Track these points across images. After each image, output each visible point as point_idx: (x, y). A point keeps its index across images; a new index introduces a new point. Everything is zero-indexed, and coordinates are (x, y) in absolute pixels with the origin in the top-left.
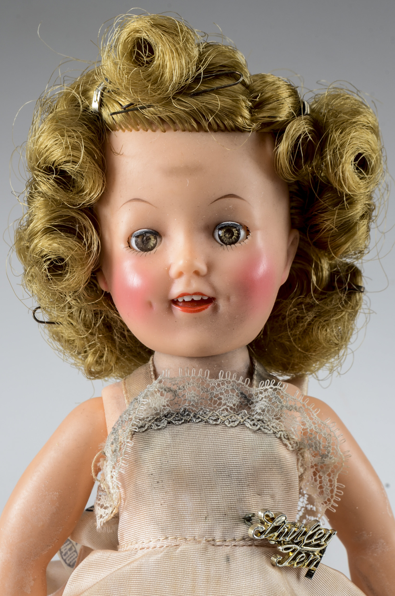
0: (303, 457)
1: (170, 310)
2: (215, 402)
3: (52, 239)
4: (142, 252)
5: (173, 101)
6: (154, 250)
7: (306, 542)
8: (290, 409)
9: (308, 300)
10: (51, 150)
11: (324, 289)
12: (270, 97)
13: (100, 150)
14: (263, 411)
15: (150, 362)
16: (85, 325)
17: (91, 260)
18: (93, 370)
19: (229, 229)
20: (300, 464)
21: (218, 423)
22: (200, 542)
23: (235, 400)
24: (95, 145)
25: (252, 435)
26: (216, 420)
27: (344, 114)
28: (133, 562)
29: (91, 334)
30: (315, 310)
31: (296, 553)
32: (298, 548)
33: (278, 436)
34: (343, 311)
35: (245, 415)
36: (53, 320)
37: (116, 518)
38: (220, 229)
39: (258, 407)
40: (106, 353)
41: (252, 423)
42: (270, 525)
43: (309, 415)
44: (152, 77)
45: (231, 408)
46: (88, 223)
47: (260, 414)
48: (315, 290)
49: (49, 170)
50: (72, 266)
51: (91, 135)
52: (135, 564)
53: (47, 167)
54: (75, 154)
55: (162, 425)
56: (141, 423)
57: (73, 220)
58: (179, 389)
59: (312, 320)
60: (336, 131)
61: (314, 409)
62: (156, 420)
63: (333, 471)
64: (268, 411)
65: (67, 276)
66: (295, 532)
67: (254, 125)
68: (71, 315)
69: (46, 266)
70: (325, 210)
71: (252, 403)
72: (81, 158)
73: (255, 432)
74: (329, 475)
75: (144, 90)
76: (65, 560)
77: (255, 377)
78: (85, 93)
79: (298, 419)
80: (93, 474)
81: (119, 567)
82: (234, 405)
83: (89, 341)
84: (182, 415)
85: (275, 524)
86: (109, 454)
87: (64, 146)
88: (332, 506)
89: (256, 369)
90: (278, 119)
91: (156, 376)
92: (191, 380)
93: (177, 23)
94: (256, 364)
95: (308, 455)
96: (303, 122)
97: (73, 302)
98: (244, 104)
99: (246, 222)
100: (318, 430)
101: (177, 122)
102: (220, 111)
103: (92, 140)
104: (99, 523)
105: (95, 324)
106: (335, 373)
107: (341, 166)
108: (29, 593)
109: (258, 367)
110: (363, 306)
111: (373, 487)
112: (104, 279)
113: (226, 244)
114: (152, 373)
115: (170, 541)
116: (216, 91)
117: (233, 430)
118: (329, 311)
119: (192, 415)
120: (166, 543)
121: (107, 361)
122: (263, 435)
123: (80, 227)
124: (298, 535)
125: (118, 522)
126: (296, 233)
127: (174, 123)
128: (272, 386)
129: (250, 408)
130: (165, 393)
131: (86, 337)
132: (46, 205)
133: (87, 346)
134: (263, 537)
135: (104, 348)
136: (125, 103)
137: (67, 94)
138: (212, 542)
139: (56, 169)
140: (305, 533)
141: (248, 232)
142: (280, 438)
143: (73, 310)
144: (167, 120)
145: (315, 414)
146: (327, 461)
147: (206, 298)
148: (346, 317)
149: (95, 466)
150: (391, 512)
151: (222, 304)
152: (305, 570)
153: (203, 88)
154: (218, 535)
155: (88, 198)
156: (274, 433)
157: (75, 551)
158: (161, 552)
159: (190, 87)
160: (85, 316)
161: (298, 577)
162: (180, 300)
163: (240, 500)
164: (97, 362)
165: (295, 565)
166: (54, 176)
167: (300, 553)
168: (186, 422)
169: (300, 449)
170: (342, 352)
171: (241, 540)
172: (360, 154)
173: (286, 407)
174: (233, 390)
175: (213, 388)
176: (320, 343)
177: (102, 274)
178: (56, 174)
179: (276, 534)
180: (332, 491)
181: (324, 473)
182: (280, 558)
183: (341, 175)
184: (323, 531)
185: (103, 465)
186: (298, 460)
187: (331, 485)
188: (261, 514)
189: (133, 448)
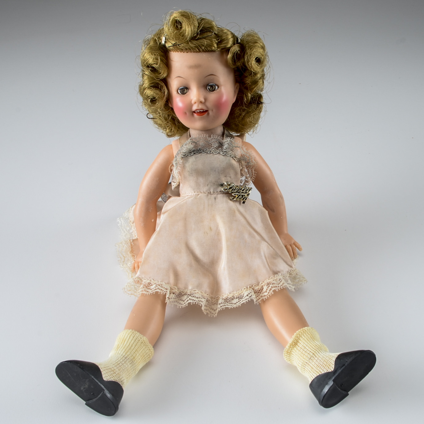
0: (241, 163)
1: (193, 115)
2: (210, 146)
3: (151, 91)
4: (182, 95)
5: (189, 42)
6: (186, 94)
7: (241, 192)
8: (236, 147)
9: (243, 108)
10: (149, 59)
11: (249, 104)
12: (224, 39)
13: (166, 59)
14: (226, 148)
15: (188, 132)
16: (165, 119)
17: (165, 98)
18: (169, 134)
19: (212, 86)
20: (240, 166)
21: (211, 153)
22: (206, 193)
23: (217, 145)
24: (164, 57)
25: (223, 157)
26: (210, 152)
27: (251, 43)
28: (184, 200)
29: (168, 122)
30: (246, 111)
31: (238, 196)
32: (239, 194)
33: (232, 156)
34: (255, 111)
35: (220, 150)
36: (154, 117)
37: (179, 185)
38: (209, 86)
39: (225, 147)
40: (173, 129)
41: (222, 153)
42: (229, 187)
43: (242, 149)
44: (182, 34)
45: (215, 148)
46: (163, 84)
47: (225, 149)
48: (245, 104)
49: (148, 67)
50: (158, 100)
51: (162, 54)
52: (185, 201)
53: (147, 65)
54: (157, 61)
55: (192, 154)
56: (184, 154)
57: (158, 84)
58: (198, 142)
59: (245, 115)
60: (248, 49)
61: (244, 147)
62: (190, 153)
63: (252, 168)
64: (228, 148)
65: (157, 104)
66: (237, 189)
67: (219, 49)
68: (160, 116)
69: (149, 100)
70: (246, 77)
71: (223, 145)
72: (159, 63)
73: (223, 156)
74: (251, 169)
75: (179, 39)
76: (163, 200)
77: (225, 136)
78: (159, 38)
79: (239, 150)
80: (170, 171)
81: (180, 202)
82: (216, 147)
83: (167, 125)
84: (199, 151)
85: (230, 186)
86: (174, 164)
87: (153, 58)
88: (253, 179)
89: (225, 133)
90: (227, 47)
91: (190, 136)
92: (202, 138)
93: (189, 14)
94: (225, 131)
95: (243, 162)
96: (236, 47)
97: (160, 112)
98: (214, 42)
99: (217, 83)
100: (245, 154)
101: (191, 49)
102: (206, 45)
103: (163, 56)
104: (173, 188)
105: (168, 119)
106: (255, 133)
107: (250, 62)
108: (151, 212)
109: (226, 132)
110: (263, 109)
111: (268, 172)
112: (171, 103)
113: (211, 91)
114: (189, 136)
115: (196, 193)
116: (205, 38)
117: (216, 155)
118: (251, 112)
119: (202, 150)
120: (195, 194)
121: (173, 131)
122: (227, 157)
123: (160, 86)
124: (238, 190)
125: (179, 187)
126: (238, 84)
127: (190, 50)
128: (229, 139)
129: (222, 147)
130: (193, 143)
131: (166, 123)
132: (148, 78)
133: (166, 126)
134: (226, 191)
135: (172, 127)
136: (174, 42)
137: (153, 38)
138: (210, 193)
139: (151, 66)
140: (241, 189)
141: (218, 87)
142: (232, 157)
143: (161, 114)
144: (188, 49)
145: (245, 149)
146: (250, 164)
147: (205, 110)
148: (257, 113)
149: (170, 169)
150: (275, 180)
151: (210, 112)
152: (242, 202)
153: (200, 37)
154: (212, 191)
155: (162, 76)
156: (230, 156)
157: (167, 197)
158: (193, 197)
159: (196, 37)
160: (165, 116)
161: (240, 203)
162: (196, 111)
163: (219, 179)
164: (170, 132)
165: (238, 200)
166: (150, 69)
167: (240, 195)
168: (200, 153)
169: (240, 161)
170: (256, 126)
171: (219, 192)
172: (257, 57)
173: (235, 147)
174: (216, 141)
175: (209, 141)
176: (248, 123)
177: (170, 101)
178: (151, 68)
179: (231, 190)
180: (252, 174)
181: (249, 168)
182: (233, 198)
183: (250, 65)
184: (247, 188)
185: (173, 168)
186: (240, 164)
187: (252, 172)
188: (226, 183)
189: (182, 162)
